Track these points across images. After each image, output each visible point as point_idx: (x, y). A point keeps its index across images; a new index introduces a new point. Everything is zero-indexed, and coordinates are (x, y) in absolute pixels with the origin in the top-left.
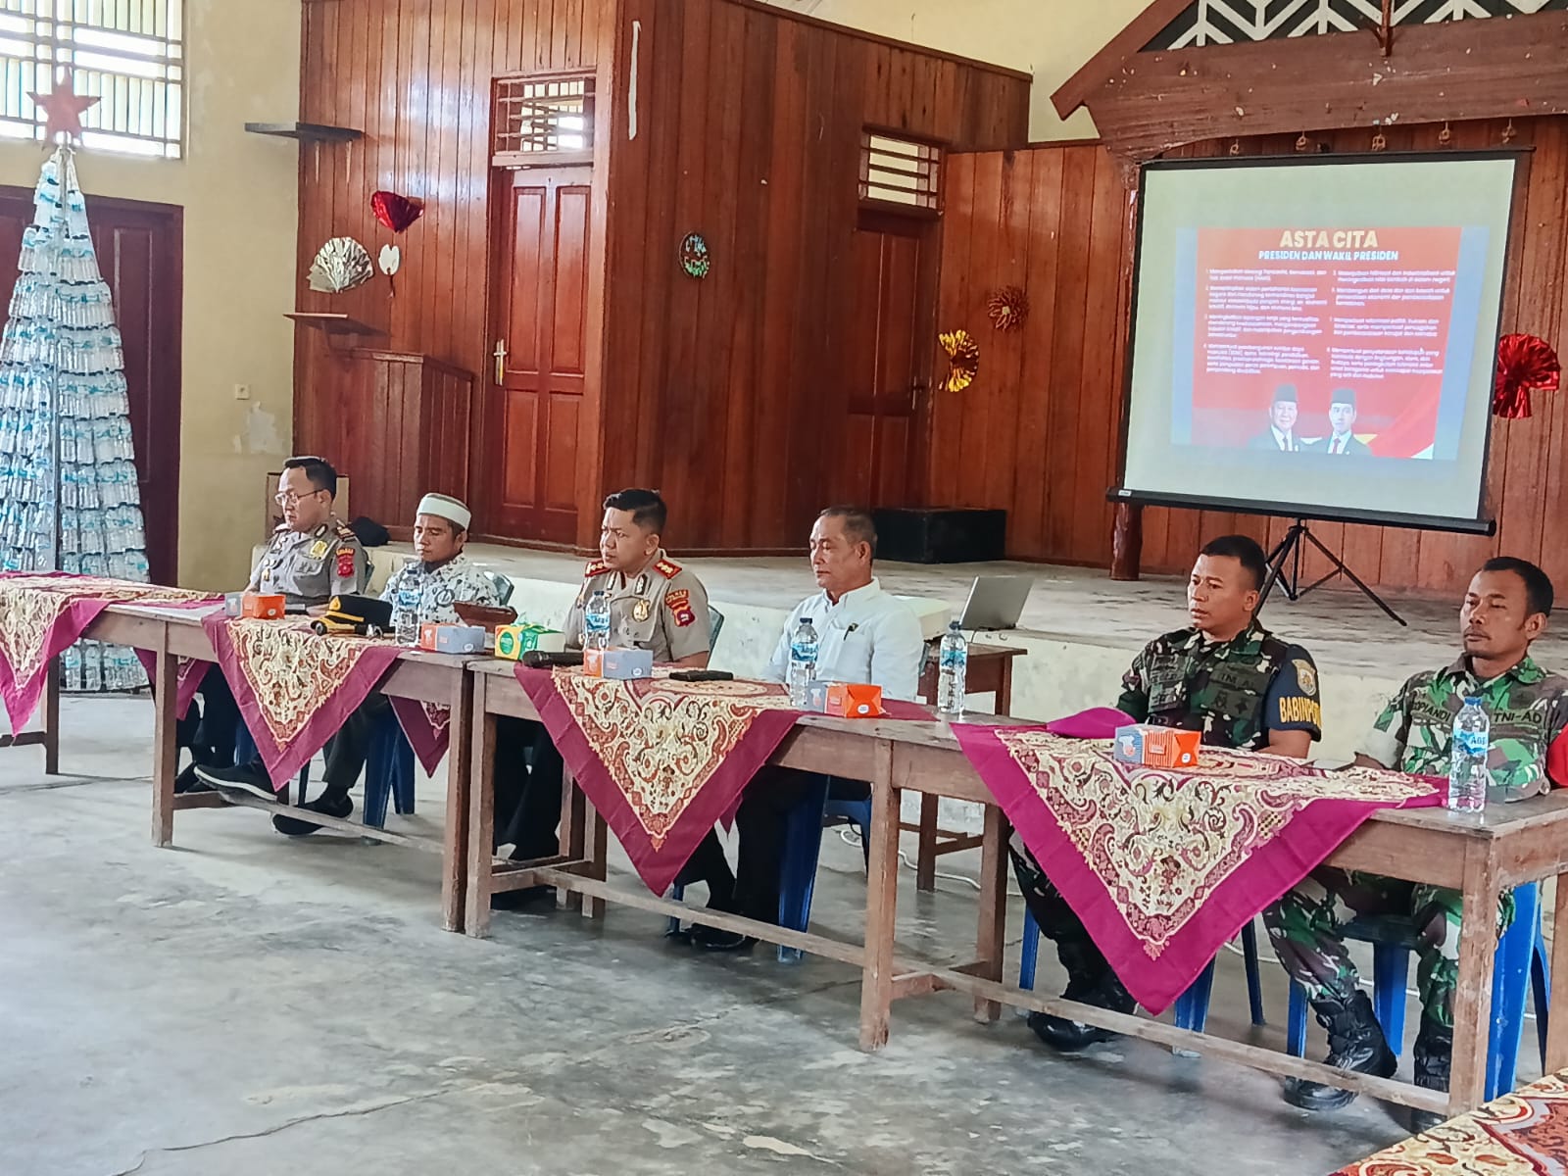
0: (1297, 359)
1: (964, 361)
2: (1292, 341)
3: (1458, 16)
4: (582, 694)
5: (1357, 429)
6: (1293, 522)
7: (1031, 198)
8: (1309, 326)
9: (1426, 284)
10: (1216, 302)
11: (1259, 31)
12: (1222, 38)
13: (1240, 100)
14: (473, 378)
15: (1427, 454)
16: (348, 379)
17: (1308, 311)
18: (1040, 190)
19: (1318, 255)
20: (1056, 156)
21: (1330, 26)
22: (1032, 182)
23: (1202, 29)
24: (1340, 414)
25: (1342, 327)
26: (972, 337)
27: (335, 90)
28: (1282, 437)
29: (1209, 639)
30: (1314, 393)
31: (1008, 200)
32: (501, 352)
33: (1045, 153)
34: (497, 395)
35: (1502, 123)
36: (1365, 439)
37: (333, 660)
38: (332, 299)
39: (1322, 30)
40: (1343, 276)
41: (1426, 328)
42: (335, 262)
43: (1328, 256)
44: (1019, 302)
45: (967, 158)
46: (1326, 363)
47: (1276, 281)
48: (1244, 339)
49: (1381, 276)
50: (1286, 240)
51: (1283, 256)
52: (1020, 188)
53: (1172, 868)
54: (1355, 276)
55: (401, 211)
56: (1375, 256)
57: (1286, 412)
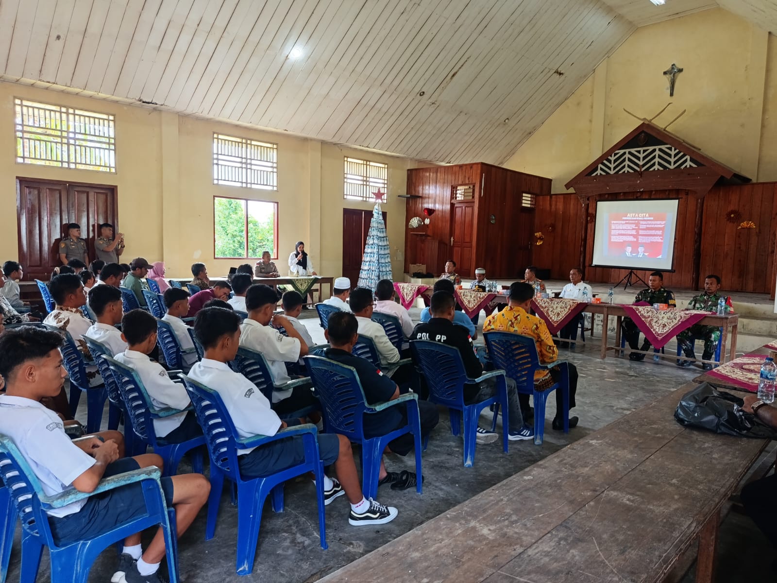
0: (631, 239)
1: (540, 239)
2: (631, 235)
3: (656, 169)
4: (539, 301)
5: (644, 252)
6: (630, 270)
7: (556, 205)
8: (634, 232)
9: (660, 224)
10: (613, 227)
11: (612, 172)
12: (603, 173)
13: (608, 186)
14: (446, 245)
15: (660, 257)
16: (423, 245)
17: (633, 229)
18: (558, 204)
19: (635, 218)
20: (562, 196)
21: (628, 171)
22: (556, 202)
23: (599, 172)
24: (641, 249)
25: (641, 232)
26: (542, 233)
27: (415, 187)
28: (628, 254)
29: (653, 290)
30: (635, 245)
31: (551, 205)
32: (452, 239)
33: (559, 196)
34: (452, 248)
35: (666, 190)
36: (646, 254)
37: (482, 296)
38: (414, 229)
39: (626, 172)
40: (641, 222)
41: (660, 232)
42: (415, 222)
43: (638, 218)
44: (553, 226)
45: (541, 197)
46: (637, 240)
47: (626, 223)
48: (619, 235)
49: (650, 222)
50: (629, 215)
51: (628, 218)
52: (553, 203)
53: (664, 326)
54: (644, 223)
55: (430, 212)
56: (649, 218)
57: (629, 249)
